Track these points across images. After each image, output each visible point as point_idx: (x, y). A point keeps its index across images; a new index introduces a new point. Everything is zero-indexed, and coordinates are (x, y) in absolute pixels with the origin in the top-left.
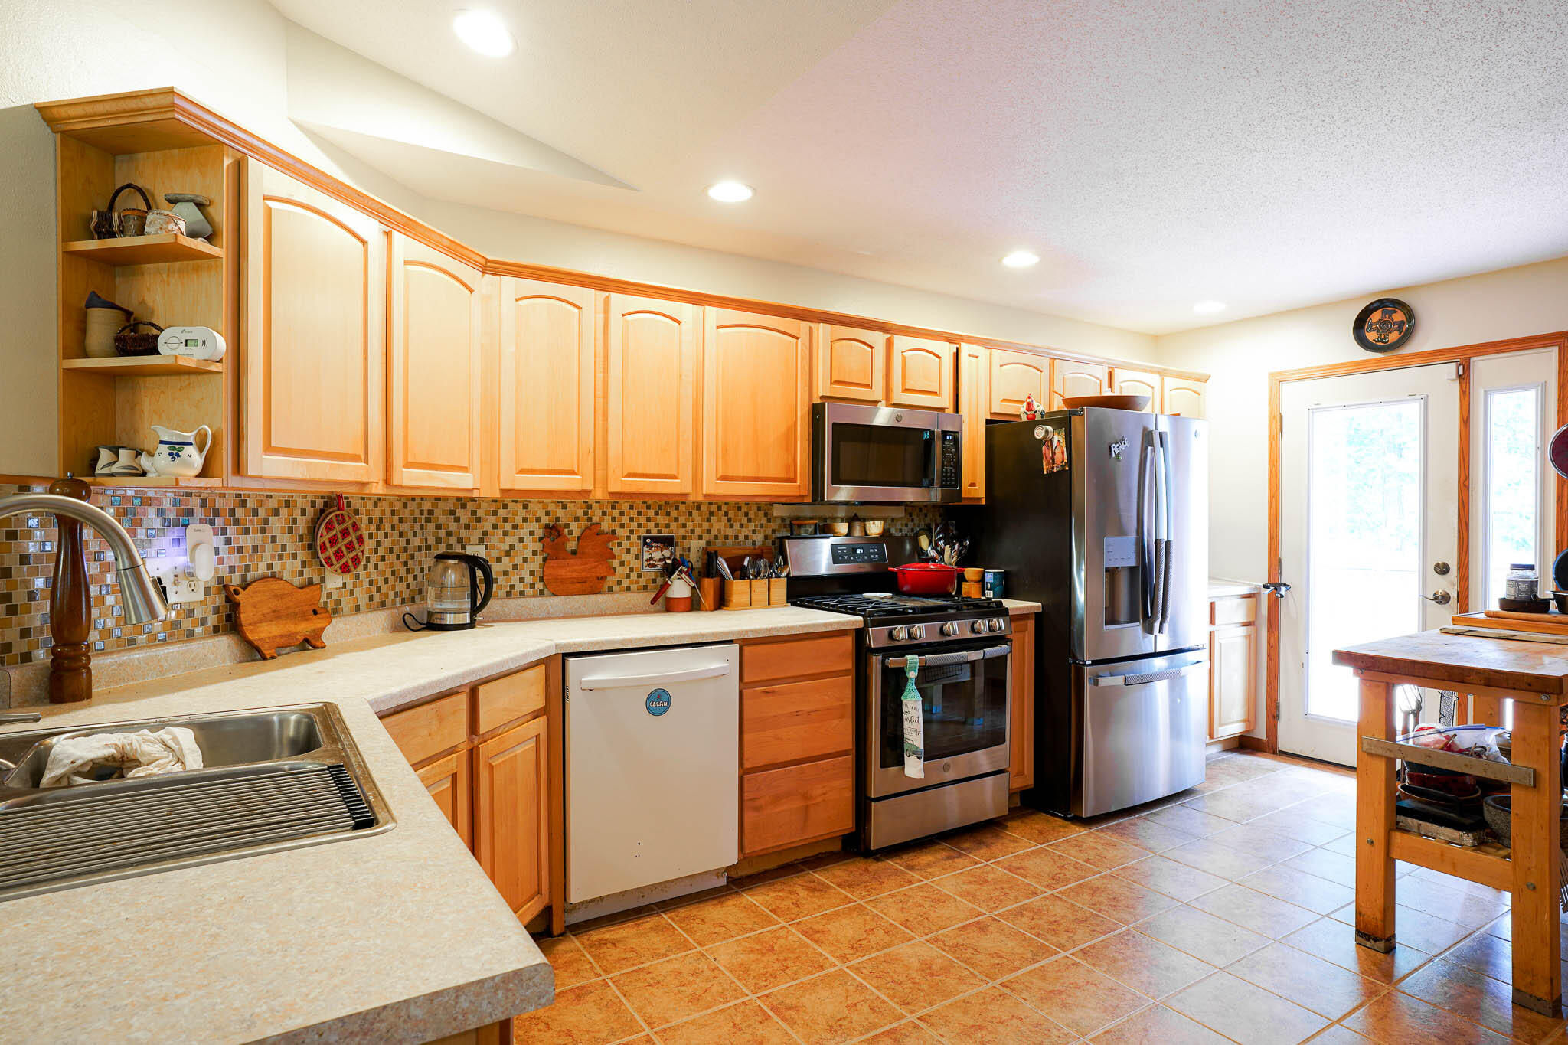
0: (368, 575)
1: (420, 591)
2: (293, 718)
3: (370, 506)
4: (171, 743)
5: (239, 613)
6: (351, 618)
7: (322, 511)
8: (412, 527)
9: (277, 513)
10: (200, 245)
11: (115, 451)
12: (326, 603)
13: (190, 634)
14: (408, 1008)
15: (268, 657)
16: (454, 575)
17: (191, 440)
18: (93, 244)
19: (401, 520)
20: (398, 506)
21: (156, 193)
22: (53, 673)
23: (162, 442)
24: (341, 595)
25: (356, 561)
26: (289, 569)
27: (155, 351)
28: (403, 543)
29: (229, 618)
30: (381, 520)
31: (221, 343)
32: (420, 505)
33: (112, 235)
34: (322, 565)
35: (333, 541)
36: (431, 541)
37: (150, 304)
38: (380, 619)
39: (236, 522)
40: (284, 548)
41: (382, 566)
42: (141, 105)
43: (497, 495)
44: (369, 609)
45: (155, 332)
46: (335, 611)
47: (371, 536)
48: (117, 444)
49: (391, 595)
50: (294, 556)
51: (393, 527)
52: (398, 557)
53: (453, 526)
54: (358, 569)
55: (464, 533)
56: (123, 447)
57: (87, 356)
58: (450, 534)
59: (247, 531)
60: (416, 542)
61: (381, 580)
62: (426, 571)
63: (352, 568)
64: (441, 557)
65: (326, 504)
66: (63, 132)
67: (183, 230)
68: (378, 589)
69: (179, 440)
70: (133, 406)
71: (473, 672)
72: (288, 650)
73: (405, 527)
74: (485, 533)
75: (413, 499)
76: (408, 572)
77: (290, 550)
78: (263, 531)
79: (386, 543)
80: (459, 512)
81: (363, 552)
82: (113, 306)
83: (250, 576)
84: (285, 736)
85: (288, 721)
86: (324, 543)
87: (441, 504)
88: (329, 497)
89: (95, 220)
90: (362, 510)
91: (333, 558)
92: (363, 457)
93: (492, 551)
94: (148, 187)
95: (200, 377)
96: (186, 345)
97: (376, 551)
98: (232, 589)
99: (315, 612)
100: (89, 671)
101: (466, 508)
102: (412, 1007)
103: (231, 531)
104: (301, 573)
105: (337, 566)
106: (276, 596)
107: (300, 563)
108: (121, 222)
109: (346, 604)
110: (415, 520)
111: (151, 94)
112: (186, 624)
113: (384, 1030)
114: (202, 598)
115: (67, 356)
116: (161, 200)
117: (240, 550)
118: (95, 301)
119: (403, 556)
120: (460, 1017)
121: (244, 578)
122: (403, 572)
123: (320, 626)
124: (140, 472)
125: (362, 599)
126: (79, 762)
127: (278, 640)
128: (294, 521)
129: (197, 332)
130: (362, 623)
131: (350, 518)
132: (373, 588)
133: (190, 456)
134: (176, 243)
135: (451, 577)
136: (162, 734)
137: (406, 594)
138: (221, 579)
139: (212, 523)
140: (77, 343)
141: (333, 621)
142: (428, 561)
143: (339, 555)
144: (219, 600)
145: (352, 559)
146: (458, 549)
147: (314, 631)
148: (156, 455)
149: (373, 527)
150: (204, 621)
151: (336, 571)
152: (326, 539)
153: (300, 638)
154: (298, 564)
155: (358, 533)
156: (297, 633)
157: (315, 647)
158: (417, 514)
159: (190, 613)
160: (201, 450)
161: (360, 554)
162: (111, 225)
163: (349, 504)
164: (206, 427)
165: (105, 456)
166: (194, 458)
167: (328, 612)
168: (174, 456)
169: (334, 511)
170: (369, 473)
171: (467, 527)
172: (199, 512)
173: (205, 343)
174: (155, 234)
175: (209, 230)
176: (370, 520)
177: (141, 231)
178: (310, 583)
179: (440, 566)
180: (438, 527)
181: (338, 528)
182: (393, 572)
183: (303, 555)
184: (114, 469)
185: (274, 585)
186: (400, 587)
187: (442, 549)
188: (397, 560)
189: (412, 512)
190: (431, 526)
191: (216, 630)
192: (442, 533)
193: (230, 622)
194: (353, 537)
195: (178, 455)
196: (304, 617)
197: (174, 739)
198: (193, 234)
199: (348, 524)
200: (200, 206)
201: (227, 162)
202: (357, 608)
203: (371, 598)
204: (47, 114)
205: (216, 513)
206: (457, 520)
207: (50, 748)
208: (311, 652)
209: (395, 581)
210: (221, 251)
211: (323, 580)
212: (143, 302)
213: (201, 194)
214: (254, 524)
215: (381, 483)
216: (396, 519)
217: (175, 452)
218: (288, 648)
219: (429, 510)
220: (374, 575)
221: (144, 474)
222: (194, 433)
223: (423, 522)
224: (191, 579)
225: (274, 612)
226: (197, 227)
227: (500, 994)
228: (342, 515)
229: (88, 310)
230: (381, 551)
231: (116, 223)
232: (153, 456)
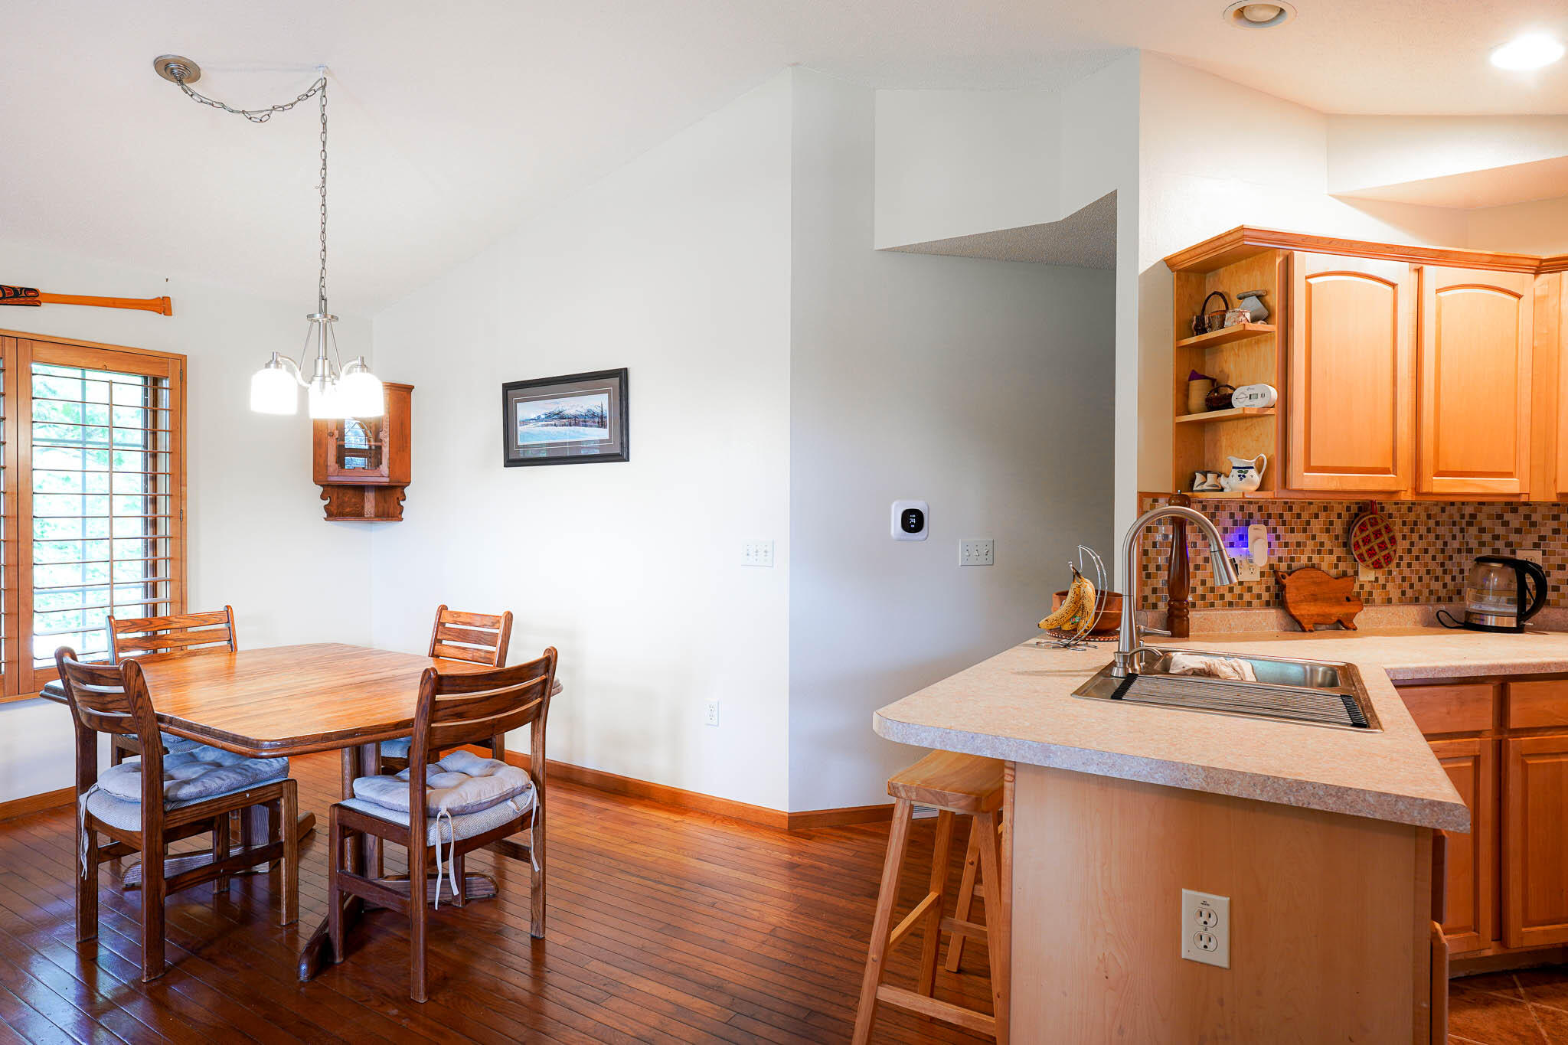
0: (1401, 572)
1: (1459, 592)
2: (1321, 669)
3: (1404, 509)
4: (1238, 669)
5: (1285, 593)
6: (1383, 608)
7: (1356, 515)
8: (1451, 531)
9: (1316, 516)
10: (1260, 326)
11: (1205, 474)
12: (1359, 594)
13: (1249, 604)
14: (1365, 794)
15: (1307, 630)
16: (1497, 578)
17: (1253, 465)
18: (1194, 340)
19: (1437, 523)
20: (1435, 510)
21: (1231, 294)
22: (1168, 617)
23: (1234, 468)
24: (1373, 587)
25: (1388, 559)
26: (1326, 562)
27: (1230, 406)
28: (1439, 544)
29: (1277, 596)
30: (1415, 523)
31: (1274, 393)
32: (1460, 510)
33: (1204, 331)
34: (1355, 560)
35: (1366, 540)
36: (1473, 544)
37: (1226, 370)
38: (1413, 612)
39: (1284, 523)
40: (1322, 544)
41: (1415, 565)
42: (1223, 242)
43: (1554, 499)
44: (1401, 602)
45: (1230, 391)
46: (1367, 601)
47: (1404, 537)
48: (1205, 470)
49: (1426, 592)
50: (1331, 552)
51: (1429, 530)
52: (1434, 558)
53: (1500, 530)
54: (1390, 566)
55: (1514, 538)
56: (1210, 472)
57: (1189, 413)
58: (1496, 537)
59: (1292, 530)
60: (1456, 545)
61: (1415, 579)
62: (1466, 573)
63: (1384, 565)
64: (1482, 561)
65: (1360, 509)
66: (1178, 271)
67: (1249, 318)
68: (1412, 586)
69: (1245, 466)
70: (1216, 443)
71: (1502, 666)
72: (1323, 627)
73: (1442, 530)
74: (1543, 538)
75: (1452, 504)
76: (1445, 572)
77: (1328, 546)
78: (1305, 530)
79: (1422, 544)
80: (1507, 517)
81: (1395, 551)
82: (1204, 377)
83: (1295, 565)
84: (1314, 681)
85: (1317, 671)
86: (1357, 542)
87: (1484, 508)
88: (1364, 503)
89: (1195, 322)
90: (1395, 513)
91: (1366, 555)
92: (1391, 470)
93: (1551, 557)
94: (1226, 290)
95: (1259, 419)
96: (1250, 398)
97: (1409, 551)
98: (1280, 574)
99: (1348, 599)
100: (1188, 619)
101: (1517, 512)
102: (1367, 795)
103: (1281, 530)
104: (1336, 566)
105: (1370, 562)
106: (1314, 583)
107: (1335, 558)
108: (1210, 320)
109: (1377, 595)
110: (1454, 524)
111: (1230, 233)
112: (1247, 597)
113: (1350, 801)
114: (1259, 579)
115: (1178, 414)
116: (1235, 299)
117: (1286, 545)
118: (1195, 376)
119: (1440, 558)
120: (1398, 813)
121: (1289, 567)
122: (1439, 571)
123: (1352, 611)
124: (1220, 488)
125: (1395, 594)
126: (1187, 668)
127: (1315, 618)
128: (1331, 523)
129: (1257, 389)
130: (1393, 614)
131: (1383, 521)
132: (1406, 584)
133: (1252, 476)
134: (1244, 330)
135: (1493, 581)
136: (1232, 661)
137: (1443, 593)
138: (1271, 566)
139: (1266, 523)
140: (1183, 408)
141: (1365, 608)
142: (1468, 564)
143: (1371, 553)
144: (1271, 581)
145: (1384, 557)
146: (1506, 553)
147: (1347, 614)
148: (1230, 476)
149: (1406, 530)
150: (1259, 596)
151: (1368, 566)
152: (1359, 538)
153: (1334, 619)
154: (1333, 558)
155: (1391, 534)
156: (1331, 615)
157: (1347, 628)
158: (1457, 518)
159: (1250, 589)
160: (1259, 472)
161: (1392, 553)
162: (1204, 324)
163: (1382, 509)
164: (1263, 455)
165: (1199, 478)
166: (1255, 477)
167: (1359, 600)
168: (1242, 477)
169: (1367, 515)
170: (1399, 483)
171: (1518, 531)
172: (1257, 515)
173: (1263, 396)
174: (1231, 326)
175: (1266, 313)
176: (1404, 523)
177: (1222, 326)
178: (1345, 574)
179: (1482, 569)
180: (1482, 530)
181: (1370, 530)
182: (1428, 572)
183: (1339, 551)
184: (1205, 487)
185: (1313, 573)
186: (1436, 586)
187: (1487, 552)
188: (1433, 560)
189: (1451, 516)
190: (1473, 530)
191: (1268, 604)
192: (1487, 537)
193: (1279, 600)
194: (1385, 537)
195: (1244, 476)
196: (1338, 602)
197: (1239, 666)
198: (1254, 320)
199: (1381, 526)
200: (1259, 297)
201: (1278, 260)
202: (1389, 601)
203: (1404, 593)
204: (1169, 262)
205: (1269, 516)
206: (1506, 524)
207: (1171, 658)
208: (1344, 631)
209: (1430, 579)
210: (1273, 327)
211: (1356, 573)
212: (1222, 371)
213: (1259, 288)
214: (1297, 524)
215: (1410, 491)
216: (1431, 523)
217: (1242, 474)
218: (1324, 626)
219: (1471, 515)
220: (1407, 572)
221: (1222, 490)
222: (1254, 460)
223: (1464, 525)
224: (1251, 564)
225: (1312, 595)
226: (1258, 313)
227: (1427, 811)
228: (1375, 518)
229: (1191, 382)
230: (1415, 551)
231: (1207, 321)
232: (1228, 477)
